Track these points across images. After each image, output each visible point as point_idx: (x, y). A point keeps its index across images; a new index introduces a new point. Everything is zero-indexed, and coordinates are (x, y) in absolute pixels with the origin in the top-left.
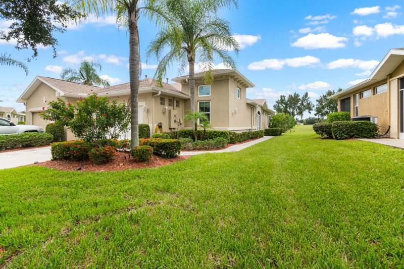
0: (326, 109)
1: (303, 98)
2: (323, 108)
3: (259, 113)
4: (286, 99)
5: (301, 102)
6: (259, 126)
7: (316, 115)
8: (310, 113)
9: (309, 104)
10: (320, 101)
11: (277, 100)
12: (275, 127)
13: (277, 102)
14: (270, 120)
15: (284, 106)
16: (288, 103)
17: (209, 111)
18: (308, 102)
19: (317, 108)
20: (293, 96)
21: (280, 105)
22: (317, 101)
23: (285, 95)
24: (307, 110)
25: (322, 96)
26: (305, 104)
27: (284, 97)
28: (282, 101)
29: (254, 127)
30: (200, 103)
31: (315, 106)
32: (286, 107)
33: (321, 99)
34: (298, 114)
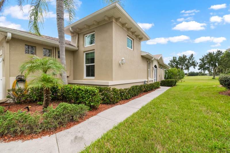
0: (206, 66)
1: (189, 58)
2: (205, 64)
3: (156, 66)
4: (177, 59)
5: (188, 61)
6: (156, 78)
7: (199, 69)
8: (195, 68)
9: (194, 62)
10: (202, 60)
11: (171, 60)
12: (170, 78)
13: (171, 61)
14: (166, 73)
15: (176, 64)
16: (179, 61)
17: (94, 63)
18: (193, 61)
19: (200, 65)
20: (182, 57)
21: (173, 63)
22: (200, 60)
23: (176, 57)
24: (192, 67)
25: (204, 56)
26: (191, 62)
27: (176, 58)
28: (174, 60)
29: (150, 79)
30: (86, 54)
31: (199, 64)
32: (177, 64)
33: (203, 59)
34: (185, 69)
